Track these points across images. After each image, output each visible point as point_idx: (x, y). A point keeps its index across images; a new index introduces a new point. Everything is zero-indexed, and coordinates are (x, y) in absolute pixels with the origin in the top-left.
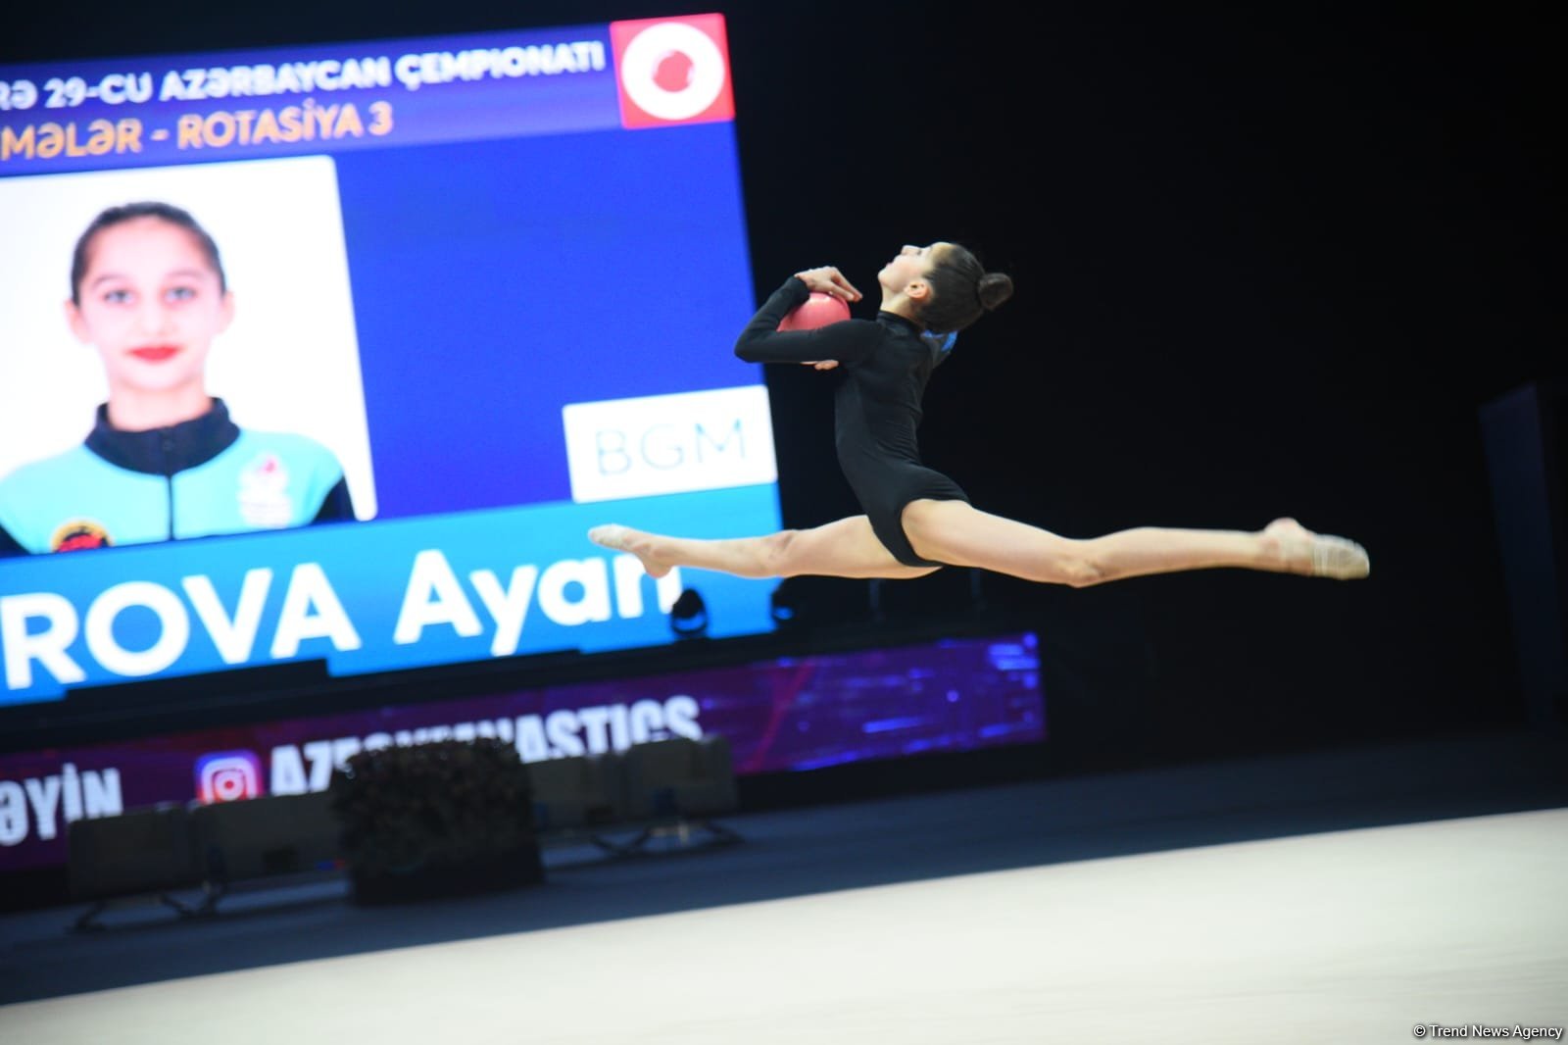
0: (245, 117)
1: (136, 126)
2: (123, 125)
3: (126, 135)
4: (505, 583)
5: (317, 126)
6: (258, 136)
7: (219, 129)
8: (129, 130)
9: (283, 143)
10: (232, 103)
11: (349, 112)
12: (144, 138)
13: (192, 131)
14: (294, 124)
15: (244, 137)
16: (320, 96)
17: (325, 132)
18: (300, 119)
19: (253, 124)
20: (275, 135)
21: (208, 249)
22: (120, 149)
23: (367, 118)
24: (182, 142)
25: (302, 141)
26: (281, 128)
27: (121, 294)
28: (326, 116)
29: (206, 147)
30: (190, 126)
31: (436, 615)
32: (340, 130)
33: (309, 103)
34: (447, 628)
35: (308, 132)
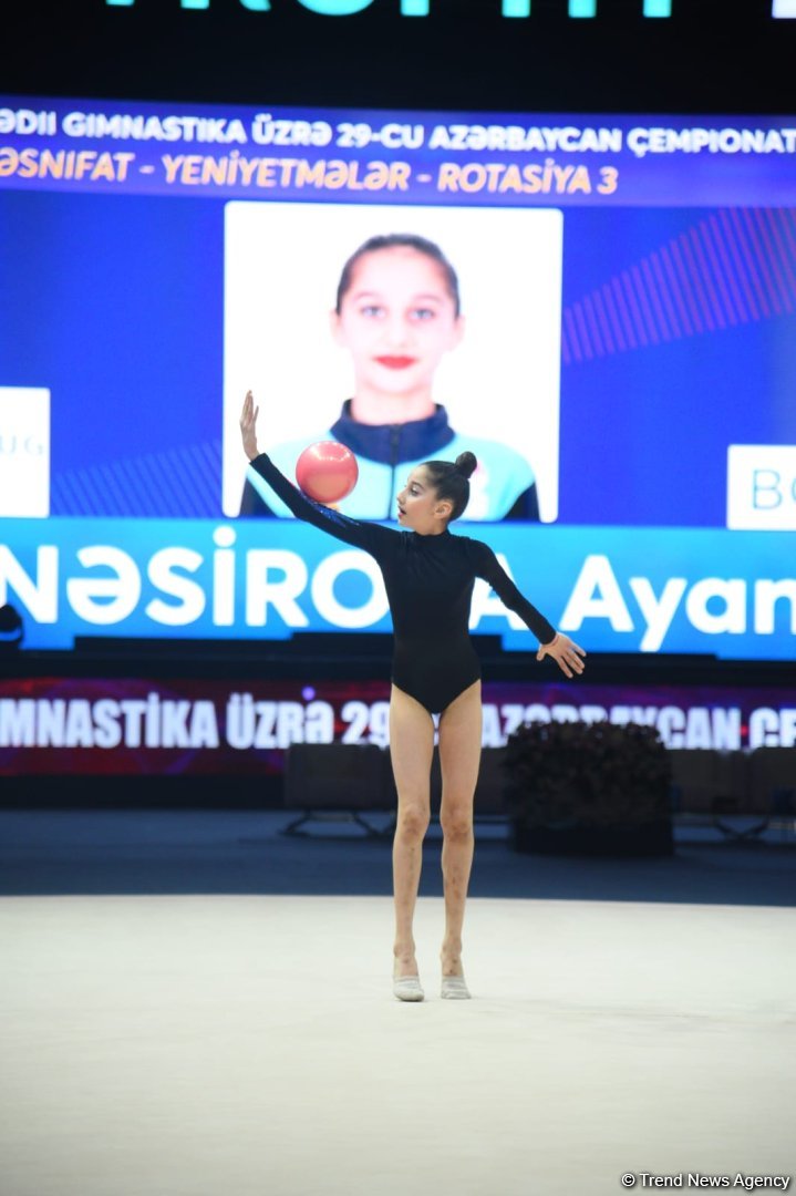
0: (495, 168)
1: (405, 168)
2: (397, 166)
3: (395, 175)
4: (658, 591)
5: (554, 181)
6: (504, 187)
7: (472, 177)
8: (400, 172)
9: (523, 194)
10: (486, 156)
11: (582, 171)
12: (411, 180)
13: (451, 176)
14: (536, 180)
15: (492, 187)
16: (561, 157)
17: (560, 188)
18: (540, 176)
19: (501, 175)
20: (517, 186)
21: (450, 279)
22: (392, 186)
23: (596, 178)
24: (441, 185)
25: (540, 193)
26: (524, 180)
27: (375, 309)
28: (562, 175)
29: (460, 191)
30: (450, 173)
31: (597, 610)
32: (572, 188)
33: (550, 162)
34: (604, 622)
35: (546, 187)
